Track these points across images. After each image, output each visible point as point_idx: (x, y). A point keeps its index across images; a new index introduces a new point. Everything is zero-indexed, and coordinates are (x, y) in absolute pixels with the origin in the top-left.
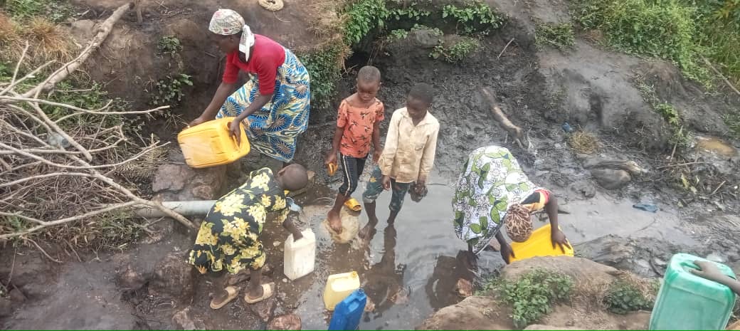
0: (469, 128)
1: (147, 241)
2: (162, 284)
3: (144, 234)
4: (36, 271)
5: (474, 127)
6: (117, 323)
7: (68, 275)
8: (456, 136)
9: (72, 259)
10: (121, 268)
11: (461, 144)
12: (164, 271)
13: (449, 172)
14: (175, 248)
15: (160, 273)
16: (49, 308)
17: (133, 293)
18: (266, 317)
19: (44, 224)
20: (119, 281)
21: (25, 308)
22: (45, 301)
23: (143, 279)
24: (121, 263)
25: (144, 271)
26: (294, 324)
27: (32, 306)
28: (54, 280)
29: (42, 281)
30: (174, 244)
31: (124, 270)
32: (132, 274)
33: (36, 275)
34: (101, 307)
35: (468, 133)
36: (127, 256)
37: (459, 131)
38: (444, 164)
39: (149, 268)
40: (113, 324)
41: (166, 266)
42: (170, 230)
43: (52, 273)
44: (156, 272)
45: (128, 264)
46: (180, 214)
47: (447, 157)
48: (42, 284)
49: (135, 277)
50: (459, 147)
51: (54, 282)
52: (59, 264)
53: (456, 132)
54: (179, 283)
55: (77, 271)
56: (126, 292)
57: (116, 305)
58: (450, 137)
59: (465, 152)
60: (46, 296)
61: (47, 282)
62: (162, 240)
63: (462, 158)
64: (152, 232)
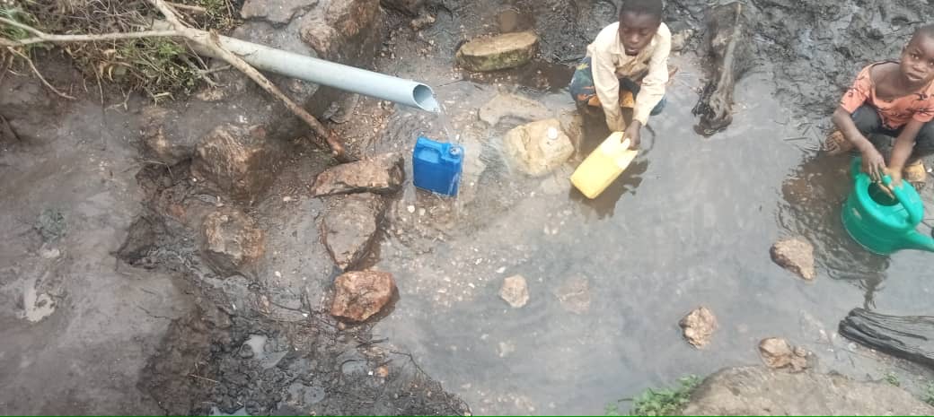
0: (884, 15)
1: (202, 96)
2: (208, 168)
3: (201, 84)
4: (27, 104)
5: (892, 16)
6: (110, 211)
7: (77, 119)
8: (847, 25)
9: (90, 96)
10: (148, 129)
11: (847, 43)
12: (207, 150)
13: (793, 95)
14: (241, 117)
15: (203, 152)
16: (42, 160)
17: (165, 171)
18: (343, 263)
19: (44, 36)
20: (145, 147)
21: (14, 152)
22: (39, 149)
23: (177, 153)
24: (151, 122)
25: (180, 142)
26: (376, 290)
27: (22, 151)
28: (56, 123)
29: (36, 121)
30: (240, 111)
31: (152, 134)
32: (162, 143)
33: (28, 110)
34: (99, 181)
35: (877, 24)
36: (163, 113)
37: (856, 17)
38: (791, 78)
39: (190, 139)
40: (103, 212)
41: (211, 144)
42: (238, 88)
43: (53, 111)
44: (199, 149)
45: (160, 125)
46: (252, 66)
47: (806, 64)
48: (35, 124)
49: (166, 148)
50: (841, 50)
51: (54, 126)
52: (68, 100)
53: (849, 18)
54: (227, 173)
55: (90, 117)
56: (152, 166)
57: (124, 184)
58: (832, 25)
59: (850, 62)
60: (41, 143)
61: (42, 123)
62: (223, 100)
63: (837, 73)
64: (213, 84)
